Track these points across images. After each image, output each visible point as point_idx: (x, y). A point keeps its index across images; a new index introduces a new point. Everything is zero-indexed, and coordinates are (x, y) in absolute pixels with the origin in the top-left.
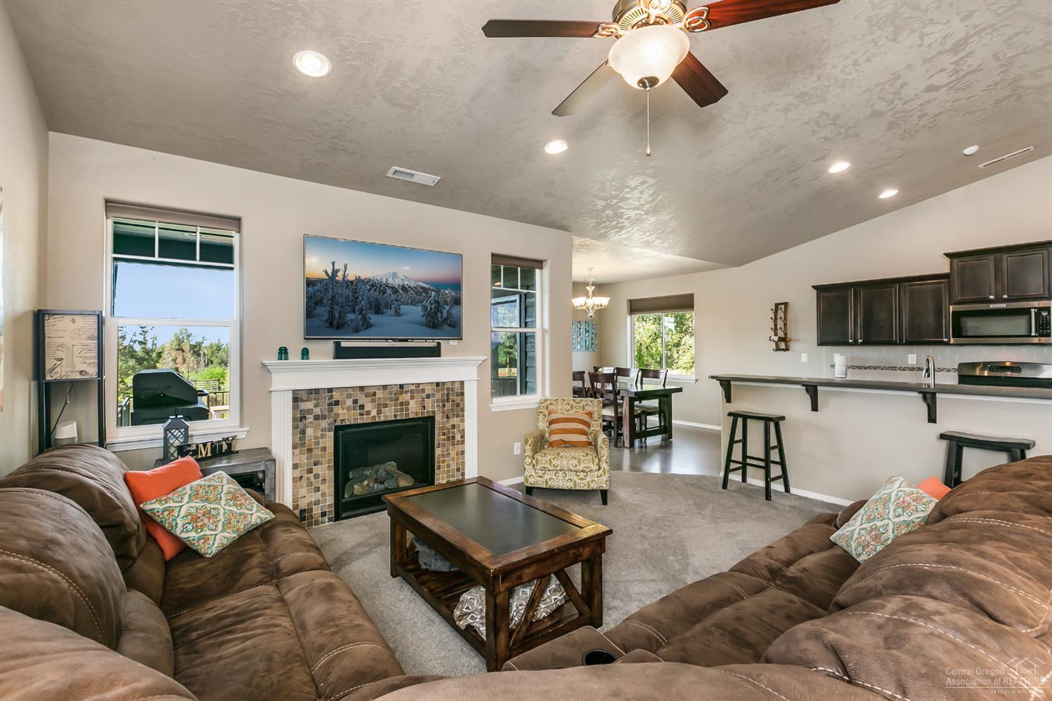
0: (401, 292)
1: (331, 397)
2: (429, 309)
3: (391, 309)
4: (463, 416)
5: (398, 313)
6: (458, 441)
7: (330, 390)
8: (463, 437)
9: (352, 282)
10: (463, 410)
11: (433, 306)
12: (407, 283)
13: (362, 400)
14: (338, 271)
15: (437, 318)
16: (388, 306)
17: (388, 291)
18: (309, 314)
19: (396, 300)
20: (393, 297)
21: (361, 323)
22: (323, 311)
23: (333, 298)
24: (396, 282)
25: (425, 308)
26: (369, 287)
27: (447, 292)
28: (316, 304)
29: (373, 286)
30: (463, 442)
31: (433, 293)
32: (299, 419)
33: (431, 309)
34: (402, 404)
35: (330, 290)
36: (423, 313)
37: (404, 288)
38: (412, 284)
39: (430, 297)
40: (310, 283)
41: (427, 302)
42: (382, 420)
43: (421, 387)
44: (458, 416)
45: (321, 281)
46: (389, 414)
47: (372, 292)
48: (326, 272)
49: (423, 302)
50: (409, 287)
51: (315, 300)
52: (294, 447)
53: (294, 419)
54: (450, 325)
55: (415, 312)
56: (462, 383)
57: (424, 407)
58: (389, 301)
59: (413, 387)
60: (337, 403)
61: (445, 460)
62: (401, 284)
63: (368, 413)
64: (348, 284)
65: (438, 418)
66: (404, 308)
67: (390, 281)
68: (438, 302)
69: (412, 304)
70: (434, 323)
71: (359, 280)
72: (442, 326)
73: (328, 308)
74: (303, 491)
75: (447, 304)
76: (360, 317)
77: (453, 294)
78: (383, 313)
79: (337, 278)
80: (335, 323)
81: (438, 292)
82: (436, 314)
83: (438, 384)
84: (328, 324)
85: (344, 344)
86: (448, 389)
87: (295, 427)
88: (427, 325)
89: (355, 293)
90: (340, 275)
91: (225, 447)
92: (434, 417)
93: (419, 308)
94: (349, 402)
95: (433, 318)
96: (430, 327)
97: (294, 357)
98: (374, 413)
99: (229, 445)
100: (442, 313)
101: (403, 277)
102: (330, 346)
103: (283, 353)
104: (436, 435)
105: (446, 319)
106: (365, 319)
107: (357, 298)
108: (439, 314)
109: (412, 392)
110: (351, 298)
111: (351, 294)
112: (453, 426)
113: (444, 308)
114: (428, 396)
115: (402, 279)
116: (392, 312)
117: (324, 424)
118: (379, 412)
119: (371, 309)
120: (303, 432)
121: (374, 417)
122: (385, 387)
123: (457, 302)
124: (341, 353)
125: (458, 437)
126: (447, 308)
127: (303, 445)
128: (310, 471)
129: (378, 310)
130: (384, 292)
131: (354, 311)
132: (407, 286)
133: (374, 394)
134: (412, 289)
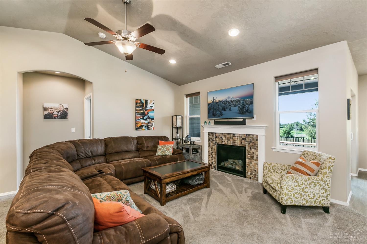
0: (231, 103)
1: (215, 135)
2: (240, 107)
3: (228, 109)
4: (258, 149)
5: (230, 110)
6: (255, 159)
7: (215, 133)
8: (257, 158)
9: (218, 102)
10: (258, 147)
11: (242, 106)
12: (233, 99)
13: (223, 137)
14: (214, 100)
15: (244, 110)
16: (227, 108)
17: (227, 103)
18: (209, 113)
19: (230, 106)
20: (229, 105)
21: (220, 114)
22: (211, 111)
23: (213, 108)
24: (229, 100)
25: (239, 107)
26: (222, 103)
27: (247, 100)
28: (210, 110)
29: (223, 102)
30: (258, 160)
31: (242, 101)
32: (210, 139)
33: (241, 107)
34: (234, 140)
35: (213, 106)
36: (238, 109)
37: (232, 101)
38: (235, 99)
39: (241, 103)
40: (209, 104)
41: (239, 105)
42: (228, 144)
43: (241, 135)
44: (255, 149)
45: (211, 103)
46: (230, 143)
47: (223, 104)
48: (212, 101)
49: (238, 105)
50: (233, 101)
51: (210, 109)
52: (208, 147)
53: (208, 140)
54: (249, 113)
55: (236, 109)
56: (257, 135)
57: (242, 143)
58: (228, 106)
59: (238, 135)
60: (217, 137)
61: (249, 165)
62: (231, 100)
63: (224, 141)
64: (217, 103)
65: (247, 148)
66: (232, 108)
67: (228, 100)
68: (244, 104)
69: (234, 106)
70: (242, 112)
71: (219, 101)
72: (245, 113)
73: (212, 111)
74: (210, 159)
75: (247, 104)
76: (220, 112)
77: (250, 100)
78: (226, 110)
79: (214, 102)
80: (214, 115)
81: (244, 101)
82: (243, 109)
83: (247, 135)
84: (212, 115)
85: (216, 120)
86: (251, 137)
87: (208, 142)
88: (240, 113)
89: (218, 105)
90: (215, 101)
91: (193, 143)
92: (245, 147)
93: (237, 107)
94: (220, 138)
95: (241, 110)
96: (241, 114)
97: (207, 124)
98: (226, 142)
99: (194, 143)
100: (245, 108)
101: (232, 98)
102: (213, 121)
103: (205, 122)
104: (246, 154)
105: (247, 110)
106: (221, 113)
107: (219, 107)
108: (244, 109)
109: (237, 137)
110: (217, 107)
111: (217, 106)
112: (253, 153)
113: (246, 106)
114: (243, 139)
115: (231, 98)
116: (228, 110)
117: (214, 142)
118: (227, 142)
119: (222, 110)
120: (210, 143)
121: (226, 143)
122: (229, 134)
123: (252, 103)
124: (216, 123)
125: (255, 157)
126: (247, 106)
127: (210, 147)
128: (211, 154)
129: (224, 109)
130: (226, 104)
131: (218, 111)
132: (233, 100)
133: (226, 136)
134: (234, 101)
